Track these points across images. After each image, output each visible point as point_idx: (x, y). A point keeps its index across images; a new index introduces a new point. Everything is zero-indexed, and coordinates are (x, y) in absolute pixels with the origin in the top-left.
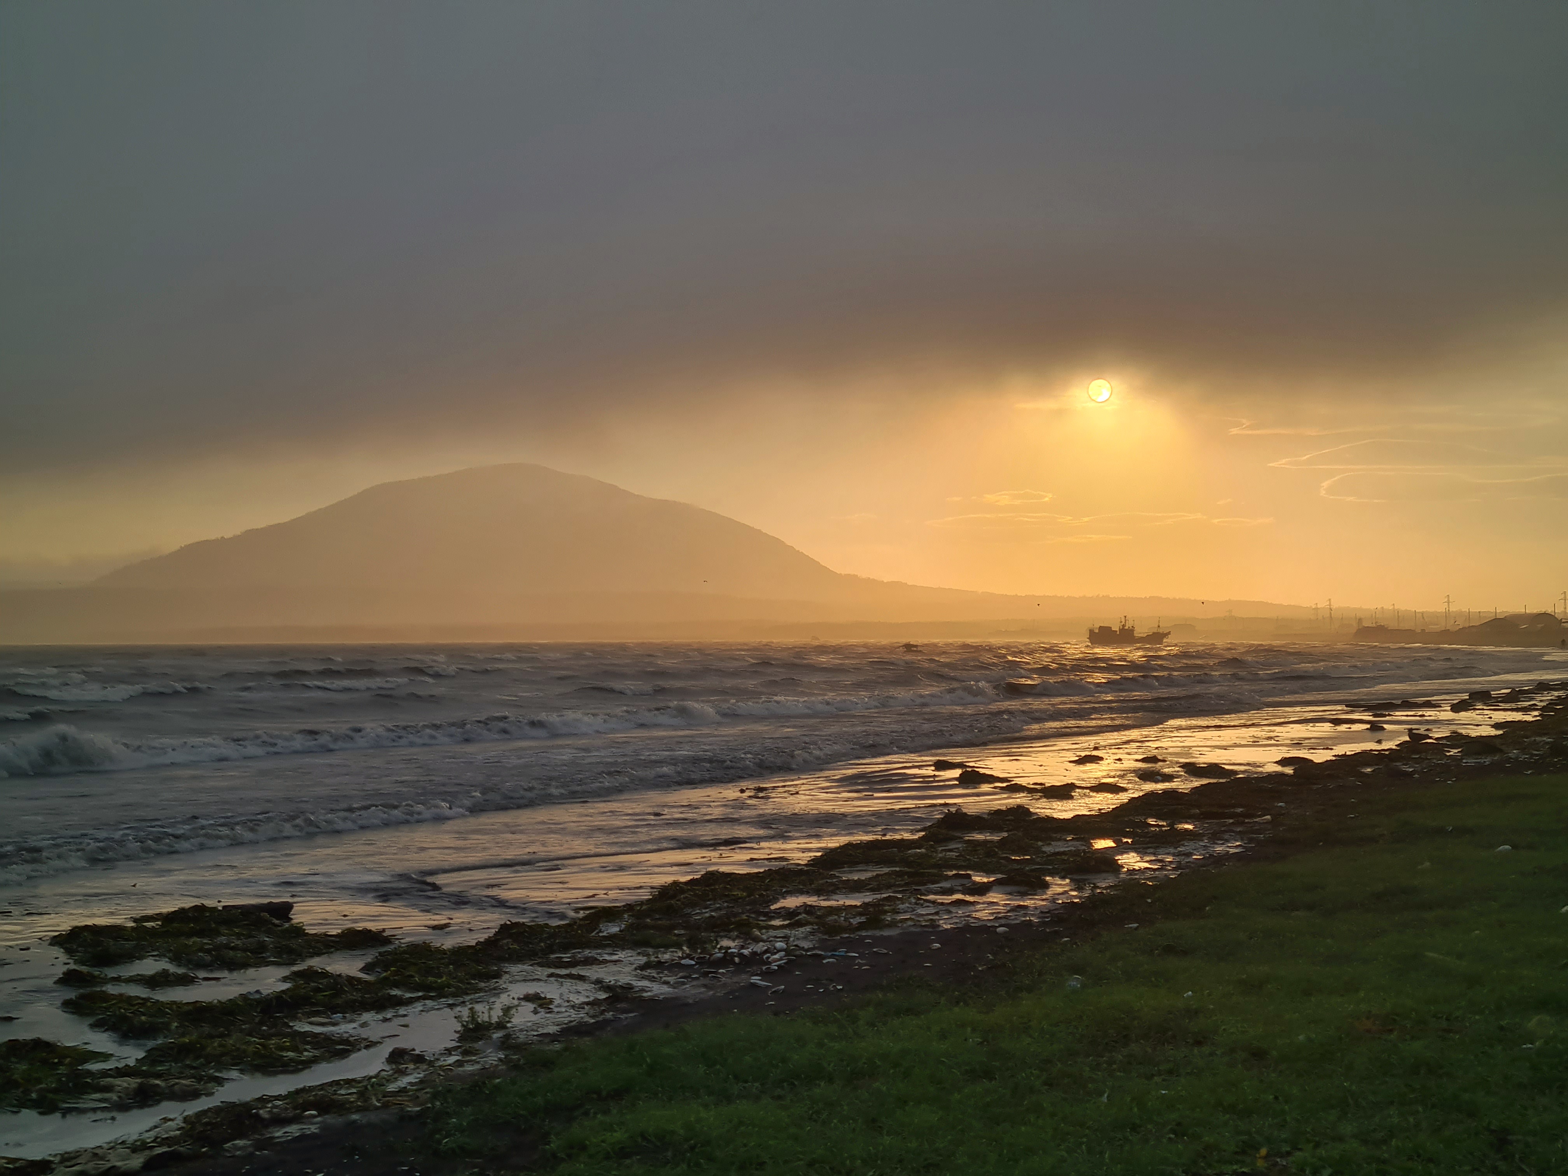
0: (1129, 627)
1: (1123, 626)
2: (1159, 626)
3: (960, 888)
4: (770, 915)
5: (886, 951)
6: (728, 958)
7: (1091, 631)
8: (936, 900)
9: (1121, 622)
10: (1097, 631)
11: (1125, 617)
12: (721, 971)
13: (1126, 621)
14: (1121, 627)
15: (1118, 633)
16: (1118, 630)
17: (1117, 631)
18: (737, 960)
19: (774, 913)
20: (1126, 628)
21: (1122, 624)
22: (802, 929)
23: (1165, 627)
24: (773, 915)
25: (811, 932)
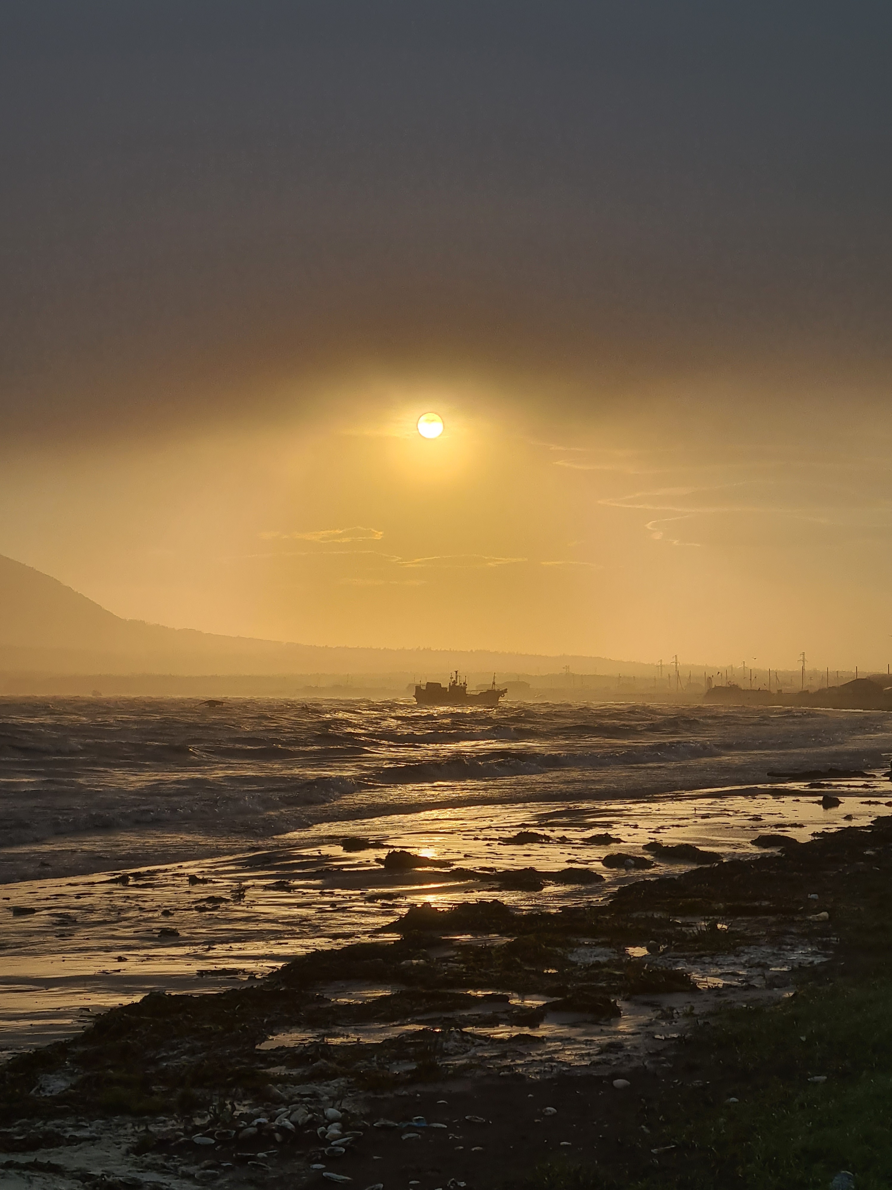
0: (461, 684)
1: (455, 682)
2: (494, 683)
3: (505, 1016)
4: (269, 1059)
5: (482, 1119)
6: (264, 1134)
7: (418, 688)
8: (489, 1035)
9: (452, 678)
10: (424, 688)
11: (456, 672)
12: (260, 1155)
13: (457, 677)
14: (451, 684)
15: (448, 690)
16: (447, 686)
17: (446, 688)
18: (278, 1136)
19: (274, 1056)
20: (458, 684)
21: (453, 680)
22: (334, 1083)
23: (500, 682)
24: (273, 1059)
25: (348, 1088)
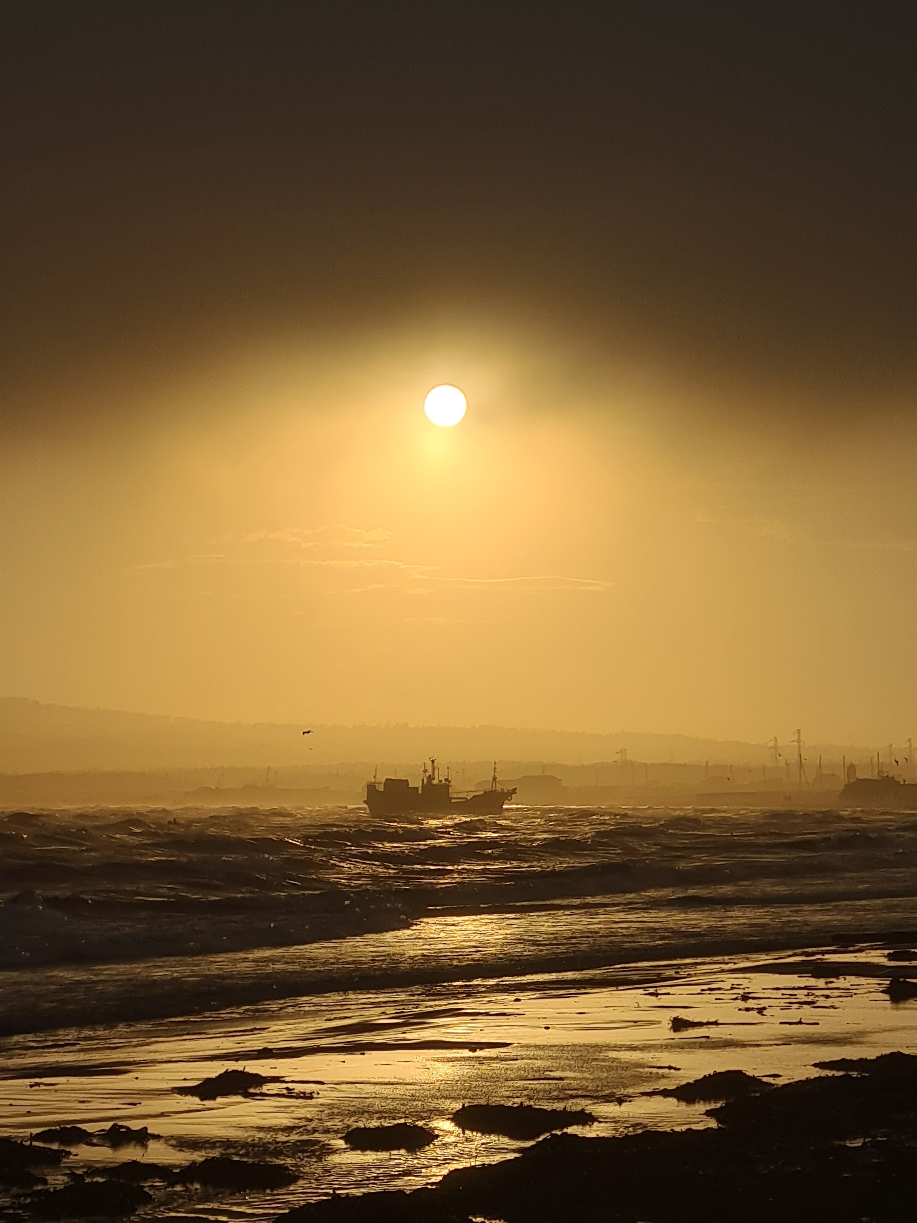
0: (441, 781)
1: (431, 778)
2: (495, 779)
7: (371, 788)
9: (425, 771)
10: (381, 788)
11: (433, 761)
13: (434, 769)
14: (426, 781)
16: (419, 785)
17: (417, 788)
20: (435, 782)
